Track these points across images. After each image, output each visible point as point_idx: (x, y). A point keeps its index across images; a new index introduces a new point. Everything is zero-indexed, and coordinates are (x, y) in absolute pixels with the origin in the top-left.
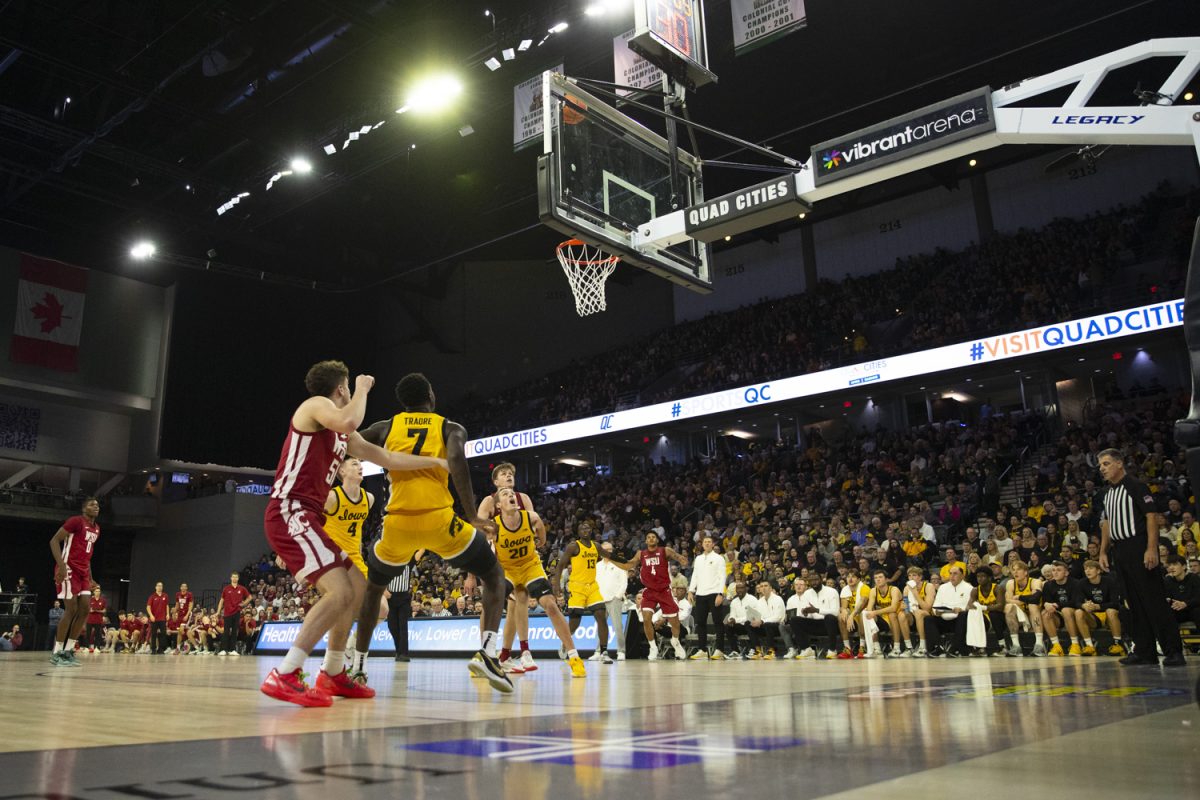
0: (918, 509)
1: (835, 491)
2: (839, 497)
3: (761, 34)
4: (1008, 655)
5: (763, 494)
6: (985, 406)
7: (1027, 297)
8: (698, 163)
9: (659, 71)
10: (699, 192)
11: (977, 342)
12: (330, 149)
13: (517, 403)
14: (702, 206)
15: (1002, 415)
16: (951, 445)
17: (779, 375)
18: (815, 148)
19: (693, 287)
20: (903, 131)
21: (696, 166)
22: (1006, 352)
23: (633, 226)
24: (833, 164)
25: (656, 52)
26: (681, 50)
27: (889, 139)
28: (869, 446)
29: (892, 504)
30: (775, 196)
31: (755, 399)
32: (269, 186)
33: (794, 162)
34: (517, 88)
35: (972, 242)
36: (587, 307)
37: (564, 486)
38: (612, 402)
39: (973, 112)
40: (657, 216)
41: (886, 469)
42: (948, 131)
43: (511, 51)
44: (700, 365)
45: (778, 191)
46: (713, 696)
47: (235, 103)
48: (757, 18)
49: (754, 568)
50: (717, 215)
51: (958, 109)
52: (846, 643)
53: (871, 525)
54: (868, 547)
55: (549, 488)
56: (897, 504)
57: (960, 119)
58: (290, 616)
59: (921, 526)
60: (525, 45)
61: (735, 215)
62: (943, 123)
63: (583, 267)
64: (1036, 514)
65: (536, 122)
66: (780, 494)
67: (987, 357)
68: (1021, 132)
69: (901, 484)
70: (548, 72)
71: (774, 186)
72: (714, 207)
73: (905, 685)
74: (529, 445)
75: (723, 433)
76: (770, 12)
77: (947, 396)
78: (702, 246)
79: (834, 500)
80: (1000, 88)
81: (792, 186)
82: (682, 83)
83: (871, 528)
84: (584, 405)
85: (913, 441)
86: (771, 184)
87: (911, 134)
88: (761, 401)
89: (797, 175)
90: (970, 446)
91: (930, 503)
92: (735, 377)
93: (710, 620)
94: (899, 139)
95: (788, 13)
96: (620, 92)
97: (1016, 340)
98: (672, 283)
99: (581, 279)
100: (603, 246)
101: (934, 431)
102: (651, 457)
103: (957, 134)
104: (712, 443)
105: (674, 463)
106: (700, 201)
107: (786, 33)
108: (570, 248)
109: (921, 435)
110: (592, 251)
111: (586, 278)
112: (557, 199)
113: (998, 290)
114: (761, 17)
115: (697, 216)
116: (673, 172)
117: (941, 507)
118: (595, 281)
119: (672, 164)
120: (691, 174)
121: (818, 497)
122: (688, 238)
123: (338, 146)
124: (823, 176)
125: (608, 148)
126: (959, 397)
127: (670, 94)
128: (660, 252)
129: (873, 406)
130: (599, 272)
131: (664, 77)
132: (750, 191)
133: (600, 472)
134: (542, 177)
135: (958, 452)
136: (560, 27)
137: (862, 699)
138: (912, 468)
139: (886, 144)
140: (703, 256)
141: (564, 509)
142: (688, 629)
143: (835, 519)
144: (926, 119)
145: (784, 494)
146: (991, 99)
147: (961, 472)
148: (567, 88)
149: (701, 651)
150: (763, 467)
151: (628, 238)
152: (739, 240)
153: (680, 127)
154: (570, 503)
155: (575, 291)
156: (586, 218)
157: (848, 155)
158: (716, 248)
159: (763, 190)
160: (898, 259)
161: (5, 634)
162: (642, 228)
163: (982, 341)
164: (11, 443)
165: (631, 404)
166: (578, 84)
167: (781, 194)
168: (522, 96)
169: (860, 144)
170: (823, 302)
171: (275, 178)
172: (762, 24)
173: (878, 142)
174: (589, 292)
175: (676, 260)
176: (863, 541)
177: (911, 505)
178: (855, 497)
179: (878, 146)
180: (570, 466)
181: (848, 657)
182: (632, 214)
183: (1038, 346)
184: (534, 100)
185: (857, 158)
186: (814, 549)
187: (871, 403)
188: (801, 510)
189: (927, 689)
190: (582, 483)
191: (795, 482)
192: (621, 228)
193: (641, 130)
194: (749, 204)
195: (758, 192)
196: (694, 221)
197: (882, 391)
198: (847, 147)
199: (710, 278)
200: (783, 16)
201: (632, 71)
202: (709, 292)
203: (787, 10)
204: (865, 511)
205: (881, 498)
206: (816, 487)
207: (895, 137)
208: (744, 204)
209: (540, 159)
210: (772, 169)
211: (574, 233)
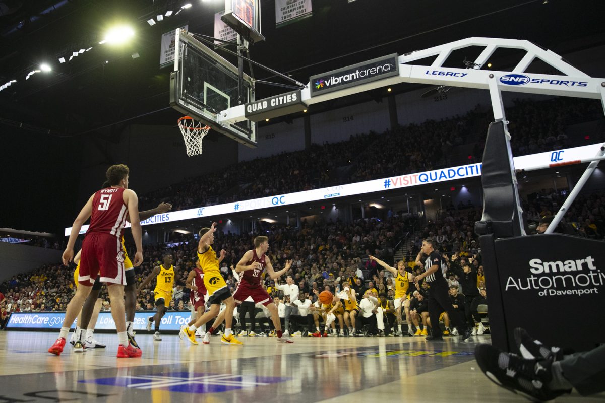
0: (355, 261)
1: (315, 251)
2: (316, 254)
3: (289, 18)
4: (395, 336)
5: (279, 252)
6: (390, 211)
7: (413, 157)
8: (253, 81)
9: (235, 33)
10: (253, 96)
11: (387, 179)
12: (62, 60)
13: (154, 199)
14: (254, 103)
15: (397, 215)
16: (373, 230)
17: (290, 192)
18: (311, 78)
19: (247, 144)
20: (355, 72)
21: (252, 83)
22: (401, 185)
23: (218, 111)
24: (320, 86)
25: (234, 23)
26: (248, 24)
27: (348, 76)
28: (332, 228)
29: (343, 258)
30: (290, 101)
31: (277, 203)
32: (28, 77)
33: (301, 84)
34: (163, 35)
35: (387, 129)
36: (192, 152)
37: (177, 244)
38: (204, 201)
39: (389, 65)
40: (231, 107)
41: (340, 241)
42: (376, 74)
43: (162, 16)
44: (250, 184)
45: (292, 98)
46: (247, 355)
47: (12, 31)
48: (287, 10)
49: (273, 290)
50: (261, 108)
51: (382, 63)
52: (318, 329)
53: (333, 268)
54: (329, 280)
55: (169, 245)
56: (345, 259)
57: (383, 69)
58: (26, 309)
59: (356, 270)
60: (169, 13)
61: (270, 109)
62: (374, 69)
63: (191, 131)
64: (411, 265)
65: (172, 54)
66: (287, 252)
67: (392, 187)
68: (411, 77)
69: (348, 248)
70: (179, 29)
71: (290, 95)
72: (260, 104)
73: (345, 350)
74: (159, 222)
75: (260, 219)
76: (295, 7)
77: (372, 205)
78: (253, 124)
79: (314, 255)
80: (402, 54)
81: (299, 96)
82: (247, 40)
83: (332, 270)
84: (189, 202)
85: (354, 228)
86: (289, 94)
87: (359, 74)
88: (280, 204)
89: (302, 91)
90: (382, 231)
91: (361, 259)
92: (267, 191)
94: (353, 76)
95: (303, 9)
96: (216, 43)
97: (406, 179)
98: (238, 142)
99: (190, 137)
100: (202, 121)
101: (365, 222)
102: (223, 231)
103: (381, 75)
104: (254, 225)
105: (234, 234)
106: (253, 100)
107: (302, 19)
108: (185, 121)
109: (358, 224)
110: (196, 123)
111: (192, 137)
112: (180, 95)
113: (399, 153)
114: (290, 9)
116: (240, 85)
117: (366, 261)
118: (197, 138)
119: (240, 82)
120: (249, 86)
121: (306, 254)
122: (246, 119)
123: (67, 59)
124: (315, 92)
125: (207, 70)
126: (378, 206)
127: (241, 45)
128: (231, 125)
129: (336, 209)
130: (199, 134)
131: (239, 36)
132: (278, 97)
133: (196, 238)
134: (172, 83)
135: (376, 233)
136: (187, 6)
137: (322, 358)
138: (353, 241)
139: (346, 78)
140: (253, 129)
141: (177, 256)
142: (237, 320)
143: (314, 265)
144: (367, 67)
145: (289, 252)
146: (398, 60)
147: (377, 244)
148: (188, 38)
149: (243, 331)
150: (279, 237)
151: (215, 117)
152: (273, 121)
153: (245, 63)
154: (179, 253)
155: (186, 143)
156: (194, 106)
157: (328, 82)
158: (260, 125)
159: (285, 97)
160: (351, 135)
162: (223, 113)
163: (390, 179)
165: (213, 203)
166: (194, 36)
167: (293, 100)
168: (165, 40)
169: (334, 77)
170: (313, 155)
171: (31, 73)
172: (290, 13)
173: (342, 77)
174: (194, 144)
175: (239, 130)
176: (327, 277)
177: (352, 260)
178: (325, 254)
179: (342, 79)
180: (181, 234)
181: (318, 336)
182: (218, 105)
183: (416, 182)
184: (172, 42)
185: (332, 84)
186: (303, 280)
187: (334, 207)
188: (297, 261)
189: (355, 352)
190: (187, 243)
191: (295, 246)
192: (212, 112)
193: (225, 63)
194: (277, 104)
195: (282, 98)
196: (249, 111)
197: (341, 202)
198: (328, 78)
199: (256, 140)
200: (301, 10)
201: (223, 31)
202: (256, 147)
203: (303, 7)
204: (329, 261)
205: (338, 256)
206: (305, 249)
207: (351, 75)
208: (275, 103)
209: (172, 74)
210: (290, 87)
211: (187, 113)
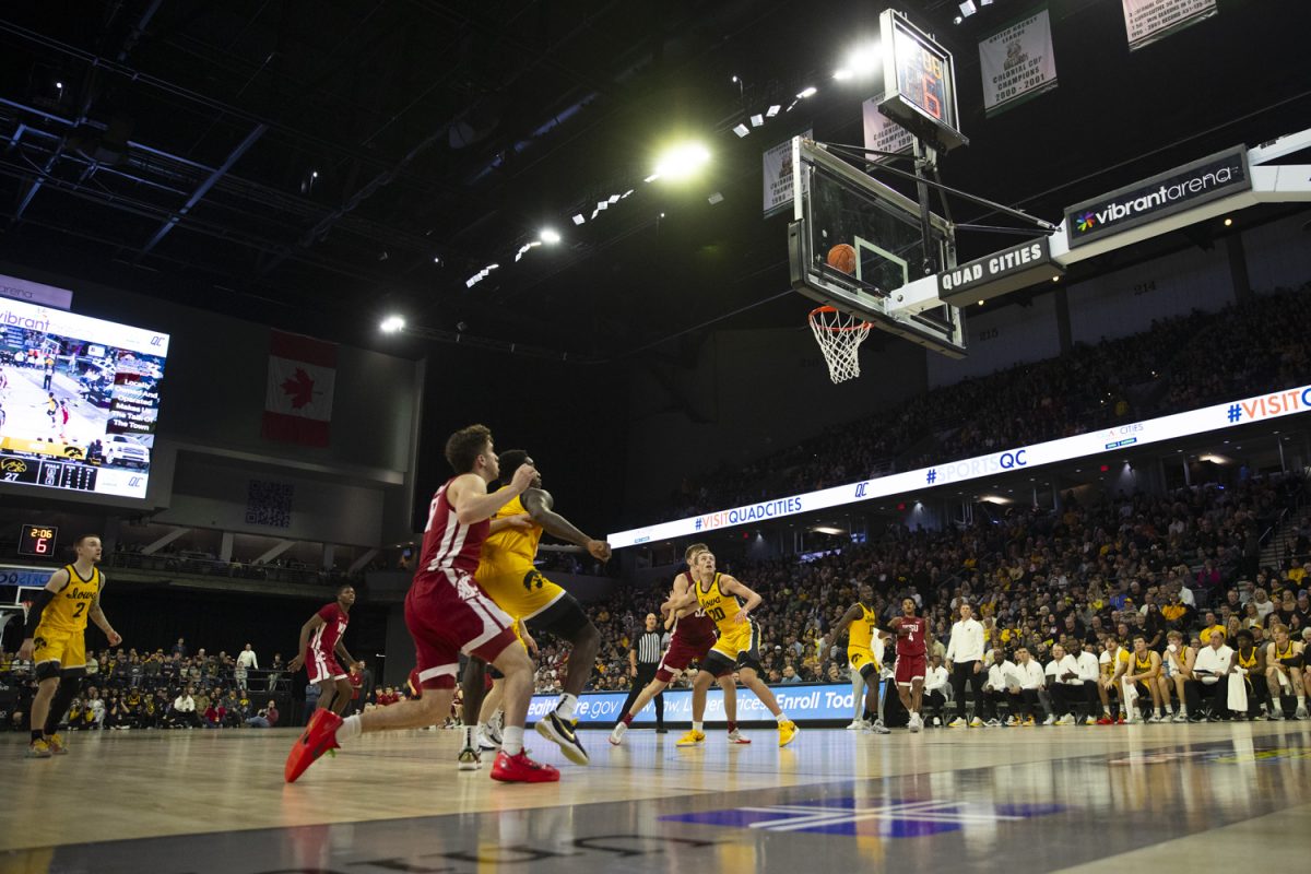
0: (1176, 573)
1: (1093, 556)
2: (1096, 562)
3: (1012, 95)
4: (1269, 719)
5: (1020, 560)
6: (1243, 468)
7: (1284, 357)
8: (951, 227)
9: (910, 134)
10: (951, 256)
11: (1234, 404)
12: (579, 219)
13: (771, 471)
14: (956, 271)
15: (1261, 476)
16: (1210, 508)
17: (1035, 440)
18: (1068, 210)
19: (947, 353)
20: (1158, 191)
21: (948, 230)
22: (1264, 414)
23: (886, 292)
24: (1087, 226)
25: (907, 116)
26: (934, 114)
27: (1144, 200)
28: (1126, 510)
29: (1151, 568)
30: (1029, 259)
31: (1011, 465)
32: (518, 257)
33: (1047, 225)
34: (766, 154)
35: (1228, 303)
36: (840, 373)
37: (820, 555)
38: (867, 470)
39: (1228, 170)
40: (910, 281)
41: (1144, 533)
42: (1203, 191)
43: (760, 117)
44: (955, 430)
45: (1031, 254)
46: (972, 763)
47: (483, 173)
48: (1007, 80)
49: (1013, 635)
50: (970, 279)
51: (1213, 168)
52: (1107, 710)
53: (1130, 590)
54: (1127, 612)
55: (805, 557)
56: (1155, 568)
57: (1215, 178)
58: (546, 689)
59: (1180, 590)
60: (774, 110)
61: (988, 278)
62: (1197, 182)
63: (836, 334)
64: (1296, 576)
65: (786, 188)
66: (1036, 560)
67: (1245, 419)
68: (1279, 189)
69: (1159, 548)
70: (797, 137)
71: (1027, 249)
72: (967, 271)
73: (1166, 750)
74: (783, 514)
75: (979, 499)
76: (1021, 73)
77: (1205, 458)
78: (956, 310)
79: (1091, 564)
80: (1256, 146)
81: (1046, 249)
82: (933, 146)
83: (1129, 592)
84: (839, 473)
85: (1171, 505)
86: (1025, 247)
87: (1166, 194)
88: (1017, 467)
89: (1050, 237)
90: (1228, 508)
91: (1189, 567)
92: (990, 443)
93: (968, 687)
94: (1154, 200)
95: (1039, 74)
96: (869, 157)
97: (1274, 401)
98: (925, 349)
99: (834, 346)
100: (855, 312)
101: (1192, 494)
102: (907, 524)
103: (1212, 193)
104: (968, 510)
105: (930, 530)
106: (952, 265)
107: (1036, 95)
108: (822, 316)
109: (1179, 499)
110: (844, 318)
111: (839, 345)
112: (809, 266)
113: (1255, 350)
114: (1011, 77)
115: (950, 281)
116: (926, 236)
117: (1200, 571)
118: (847, 347)
119: (925, 229)
120: (943, 238)
121: (1076, 562)
122: (942, 303)
123: (587, 216)
124: (1076, 237)
125: (858, 213)
126: (1216, 460)
127: (921, 158)
128: (913, 318)
129: (1130, 470)
130: (852, 338)
131: (915, 141)
132: (1004, 255)
133: (855, 540)
134: (793, 244)
135: (1216, 514)
136: (809, 92)
137: (1122, 765)
138: (1170, 531)
139: (1140, 204)
140: (957, 321)
141: (820, 579)
142: (946, 696)
143: (1093, 584)
144: (1181, 179)
145: (1041, 560)
146: (1246, 158)
147: (1220, 534)
148: (817, 153)
149: (959, 719)
150: (1020, 532)
151: (881, 304)
152: (991, 304)
153: (932, 191)
154: (825, 572)
155: (827, 356)
156: (839, 285)
157: (1102, 216)
158: (969, 313)
159: (1017, 253)
160: (1154, 321)
161: (260, 711)
162: (895, 294)
163: (1240, 402)
164: (265, 519)
165: (886, 470)
166: (828, 150)
167: (1034, 257)
168: (771, 162)
169: (1114, 205)
170: (1078, 365)
171: (524, 249)
172: (1013, 86)
173: (1132, 203)
174: (842, 359)
175: (930, 325)
176: (1122, 606)
177: (1169, 569)
178: (1113, 562)
179: (1132, 207)
180: (826, 535)
181: (1108, 722)
182: (882, 279)
183: (1296, 407)
184: (784, 166)
185: (1111, 219)
186: (1072, 614)
187: (1128, 467)
188: (1059, 575)
189: (1188, 754)
190: (838, 552)
191: (1052, 548)
192: (874, 293)
193: (892, 195)
194: (1003, 268)
195: (1011, 255)
196: (947, 286)
197: (1140, 455)
198: (1101, 208)
199: (964, 343)
200: (1034, 76)
201: (881, 135)
202: (961, 357)
203: (1037, 70)
204: (1123, 575)
205: (1139, 563)
206: (1074, 553)
207: (1150, 197)
208: (997, 268)
209: (790, 226)
210: (1025, 232)
211: (826, 299)
